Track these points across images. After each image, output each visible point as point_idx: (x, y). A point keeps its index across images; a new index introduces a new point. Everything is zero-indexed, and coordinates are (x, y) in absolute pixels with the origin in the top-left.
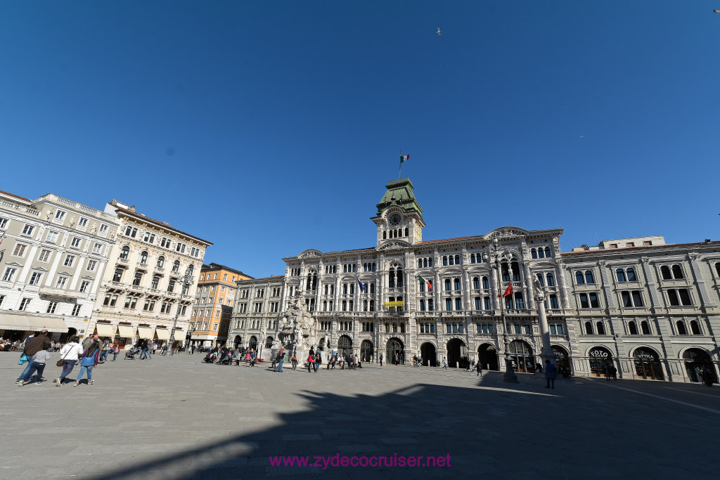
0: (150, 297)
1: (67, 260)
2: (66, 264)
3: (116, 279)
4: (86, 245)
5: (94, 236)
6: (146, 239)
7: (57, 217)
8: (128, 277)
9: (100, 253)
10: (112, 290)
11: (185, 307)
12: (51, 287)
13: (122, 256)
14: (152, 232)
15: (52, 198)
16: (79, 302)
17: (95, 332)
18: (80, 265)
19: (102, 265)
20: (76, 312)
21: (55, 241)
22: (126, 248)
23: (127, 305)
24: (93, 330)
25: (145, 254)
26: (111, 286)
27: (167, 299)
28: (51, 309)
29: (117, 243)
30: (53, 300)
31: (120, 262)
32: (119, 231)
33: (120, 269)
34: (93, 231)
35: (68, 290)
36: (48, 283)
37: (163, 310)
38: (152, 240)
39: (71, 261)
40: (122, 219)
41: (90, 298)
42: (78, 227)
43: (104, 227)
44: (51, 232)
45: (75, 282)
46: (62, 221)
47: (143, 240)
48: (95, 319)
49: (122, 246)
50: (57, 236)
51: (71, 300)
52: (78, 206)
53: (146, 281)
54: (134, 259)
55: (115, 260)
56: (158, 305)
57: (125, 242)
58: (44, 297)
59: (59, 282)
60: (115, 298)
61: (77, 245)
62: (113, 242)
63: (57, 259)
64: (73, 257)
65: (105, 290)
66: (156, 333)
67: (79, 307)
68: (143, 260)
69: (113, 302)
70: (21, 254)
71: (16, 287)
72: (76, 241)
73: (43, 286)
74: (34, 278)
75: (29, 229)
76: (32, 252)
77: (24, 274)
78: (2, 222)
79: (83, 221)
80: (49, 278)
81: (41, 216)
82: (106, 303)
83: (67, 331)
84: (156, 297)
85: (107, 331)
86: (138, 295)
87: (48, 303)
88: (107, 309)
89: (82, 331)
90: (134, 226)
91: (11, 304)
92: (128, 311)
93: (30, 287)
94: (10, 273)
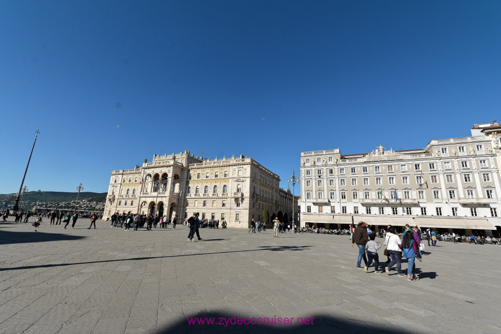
1: (466, 178)
2: (466, 181)
4: (473, 162)
7: (443, 152)
9: (487, 166)
12: (465, 198)
15: (434, 142)
16: (492, 206)
18: (477, 178)
19: (495, 174)
20: (494, 214)
21: (450, 168)
28: (474, 213)
29: (497, 154)
30: (472, 206)
32: (493, 146)
34: (472, 153)
35: (478, 198)
36: (462, 196)
39: (469, 178)
40: (490, 135)
41: (499, 203)
42: (460, 154)
43: (479, 147)
44: (445, 163)
45: (480, 192)
46: (447, 154)
50: (450, 164)
51: (485, 205)
52: (452, 141)
58: (464, 205)
59: (469, 194)
61: (466, 166)
62: (493, 155)
63: (459, 179)
64: (468, 175)
67: (495, 210)
70: (436, 181)
71: (444, 202)
72: (464, 164)
73: (459, 199)
74: (451, 194)
75: (432, 166)
76: (442, 179)
77: (444, 193)
78: (417, 166)
79: (462, 148)
80: (461, 192)
81: (434, 155)
83: (495, 229)
87: (469, 209)
91: (447, 212)
93: (452, 200)
94: (436, 193)
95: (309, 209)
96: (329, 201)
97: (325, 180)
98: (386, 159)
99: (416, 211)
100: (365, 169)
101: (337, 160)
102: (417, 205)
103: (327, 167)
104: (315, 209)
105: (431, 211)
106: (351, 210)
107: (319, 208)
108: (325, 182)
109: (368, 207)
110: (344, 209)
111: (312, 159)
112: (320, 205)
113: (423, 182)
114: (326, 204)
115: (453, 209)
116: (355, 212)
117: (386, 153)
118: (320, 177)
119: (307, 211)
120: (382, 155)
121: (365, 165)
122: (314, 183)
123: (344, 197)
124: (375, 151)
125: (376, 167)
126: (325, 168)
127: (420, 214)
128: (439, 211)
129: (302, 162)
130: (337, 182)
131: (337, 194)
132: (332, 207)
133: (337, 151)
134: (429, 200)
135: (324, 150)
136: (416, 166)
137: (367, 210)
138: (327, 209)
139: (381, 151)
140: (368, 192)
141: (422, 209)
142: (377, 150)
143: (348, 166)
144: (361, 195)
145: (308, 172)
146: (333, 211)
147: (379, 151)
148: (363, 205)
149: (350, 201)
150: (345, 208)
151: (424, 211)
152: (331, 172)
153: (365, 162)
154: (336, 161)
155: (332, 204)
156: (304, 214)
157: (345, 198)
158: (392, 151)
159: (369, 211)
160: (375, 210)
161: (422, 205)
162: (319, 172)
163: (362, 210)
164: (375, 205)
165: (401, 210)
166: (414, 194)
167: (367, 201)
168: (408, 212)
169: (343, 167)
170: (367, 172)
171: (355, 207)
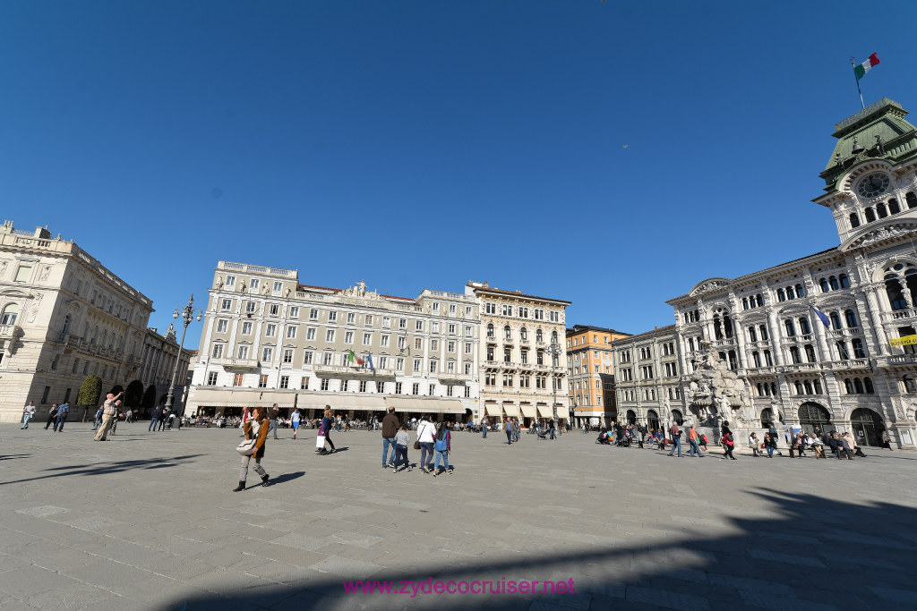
0: (523, 372)
2: (450, 350)
3: (490, 358)
4: (460, 327)
5: (463, 320)
6: (505, 313)
7: (434, 309)
8: (499, 354)
9: (471, 335)
10: (489, 370)
11: (559, 380)
12: (445, 372)
13: (490, 334)
14: (508, 304)
15: (427, 293)
16: (467, 383)
17: (486, 413)
18: (460, 347)
19: (476, 346)
20: (467, 394)
21: (438, 331)
22: (491, 326)
23: (505, 383)
24: (484, 410)
25: (507, 328)
26: (488, 365)
27: (540, 373)
28: (450, 393)
29: (482, 322)
30: (449, 384)
31: (489, 341)
32: (481, 311)
33: (491, 347)
34: (461, 315)
35: (456, 374)
36: (442, 370)
37: (538, 386)
38: (510, 313)
39: (453, 347)
40: (480, 298)
41: (474, 380)
42: (451, 315)
43: (469, 310)
44: (433, 323)
45: (459, 366)
46: (438, 312)
47: (502, 315)
48: (483, 400)
49: (486, 325)
50: (438, 326)
51: (461, 383)
52: (445, 295)
53: (516, 355)
54: (499, 334)
55: (484, 340)
56: (533, 380)
57: (488, 320)
58: (443, 382)
59: (449, 368)
60: (493, 377)
61: (453, 331)
62: (479, 322)
63: (443, 345)
64: (453, 343)
65: (484, 370)
66: (538, 411)
67: (469, 389)
68: (507, 336)
69: (493, 381)
70: (420, 347)
71: (423, 376)
72: (452, 328)
73: (439, 373)
74: (432, 366)
75: (419, 324)
76: (426, 344)
77: (425, 364)
78: (402, 322)
79: (452, 308)
80: (442, 365)
81: (424, 311)
82: (487, 383)
83: (465, 412)
84: (529, 372)
85: (495, 411)
86: (512, 371)
87: (446, 387)
88: (490, 388)
89: (476, 412)
90: (491, 302)
91: (424, 390)
92: (507, 389)
93: (431, 375)
94: (417, 363)
95: (213, 379)
96: (259, 365)
97: (259, 326)
98: (366, 304)
99: (390, 387)
100: (332, 315)
101: (290, 291)
102: (391, 379)
103: (268, 301)
104: (225, 379)
105: (407, 389)
106: (295, 383)
107: (236, 378)
108: (258, 328)
109: (325, 378)
110: (284, 382)
111: (239, 281)
112: (238, 371)
113: (405, 347)
114: (251, 370)
115: (430, 386)
116: (303, 387)
117: (368, 295)
118: (249, 316)
119: (206, 383)
120: (361, 297)
121: (334, 309)
122: (234, 327)
123: (288, 359)
124: (353, 288)
125: (350, 315)
126: (263, 301)
127: (393, 392)
128: (416, 387)
129: (217, 280)
130: (281, 330)
131: (278, 353)
132: (262, 376)
133: (293, 274)
134: (408, 373)
135: (268, 266)
137: (323, 384)
138: (251, 380)
139: (362, 291)
140: (330, 354)
141: (397, 384)
142: (356, 288)
143: (306, 305)
144: (318, 357)
145: (226, 304)
146: (262, 384)
147: (358, 290)
148: (318, 374)
149: (297, 366)
150: (288, 379)
151: (399, 386)
152: (274, 310)
153: (334, 303)
154: (287, 291)
155: (264, 371)
156: (199, 387)
157: (290, 361)
158: (375, 294)
159: (325, 386)
160: (335, 384)
161: (398, 380)
162: (251, 306)
163: (315, 383)
164: (336, 376)
165: (371, 386)
166: (391, 362)
167: (326, 369)
168: (380, 388)
169: (297, 304)
170: (336, 321)
171: (304, 378)
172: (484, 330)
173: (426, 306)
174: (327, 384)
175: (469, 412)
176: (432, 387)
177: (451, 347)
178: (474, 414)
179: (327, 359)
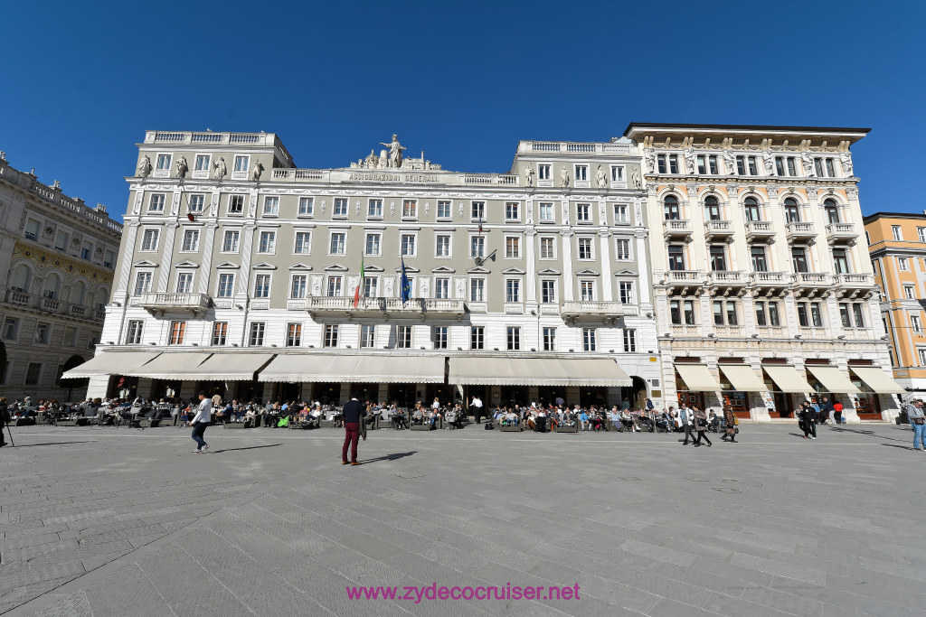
0: (763, 292)
1: (582, 249)
2: (582, 256)
3: (677, 266)
4: (601, 209)
5: (606, 192)
6: (702, 170)
7: (541, 177)
8: (698, 257)
9: (628, 220)
10: (677, 291)
11: (857, 306)
12: (575, 301)
13: (671, 216)
14: (707, 150)
15: (524, 147)
16: (629, 323)
17: (680, 383)
18: (604, 250)
19: (640, 242)
20: (629, 344)
21: (553, 219)
22: (671, 201)
23: (718, 319)
24: (673, 378)
25: (711, 201)
26: (673, 280)
27: (805, 293)
28: (589, 344)
29: (651, 192)
30: (586, 324)
31: (670, 229)
32: (645, 169)
33: (677, 243)
34: (602, 182)
35: (601, 303)
36: (569, 296)
37: (803, 321)
38: (714, 168)
39: (588, 249)
40: (641, 145)
41: (643, 314)
42: (576, 184)
43: (617, 172)
44: (542, 205)
45: (607, 288)
46: (550, 182)
47: (697, 172)
48: (669, 356)
49: (661, 197)
50: (552, 209)
51: (615, 321)
52: (564, 148)
53: (739, 257)
54: (694, 217)
55: (658, 228)
56: (788, 309)
57: (664, 187)
58: (572, 320)
59: (584, 292)
60: (688, 307)
61: (586, 217)
62: (642, 194)
63: (566, 249)
64: (588, 240)
65: (664, 293)
67: (632, 335)
68: (713, 217)
69: (690, 317)
70: (516, 253)
71: (528, 310)
72: (582, 210)
73: (562, 303)
74: (547, 290)
75: (512, 210)
76: (529, 247)
77: (530, 287)
78: (477, 208)
79: (581, 171)
80: (567, 286)
81: (520, 181)
82: (676, 319)
83: (630, 383)
84: (777, 292)
85: (701, 379)
86: (735, 291)
87: (580, 330)
88: (684, 331)
89: (656, 383)
90: (668, 150)
91: (531, 339)
92: (726, 332)
93: (545, 307)
94: (513, 288)
95: (135, 330)
96: (211, 304)
97: (210, 233)
98: (402, 179)
99: (459, 337)
100: (340, 205)
101: (261, 168)
102: (462, 318)
103: (223, 190)
104: (155, 331)
105: (495, 338)
106: (275, 336)
107: (172, 332)
108: (207, 241)
109: (330, 322)
110: (257, 332)
112: (175, 316)
113: (485, 255)
114: (194, 314)
115: (546, 330)
116: (290, 343)
117: (407, 164)
118: (191, 217)
119: (123, 341)
120: (394, 169)
121: (343, 193)
122: (169, 240)
123: (261, 291)
124: (378, 154)
125: (372, 202)
126: (216, 191)
127: (466, 345)
128: (513, 337)
129: (142, 162)
130: (247, 240)
131: (242, 281)
132: (216, 325)
133: (270, 139)
134: (495, 307)
135: (226, 131)
136: (475, 206)
137: (328, 336)
138: (197, 332)
140: (339, 278)
141: (474, 331)
142: (383, 154)
143: (291, 192)
144: (316, 284)
145: (157, 201)
146: (218, 337)
147: (388, 157)
148: (315, 316)
149: (279, 304)
150: (262, 328)
151: (477, 337)
152: (237, 205)
153: (343, 183)
154: (256, 169)
155: (220, 315)
156: (112, 348)
157: (266, 295)
158: (422, 160)
159: (330, 339)
160: (349, 334)
161: (476, 320)
162: (196, 201)
163: (312, 333)
164: (351, 317)
165: (421, 334)
166: (459, 288)
167: (330, 305)
168: (439, 341)
169: (274, 191)
170: (347, 215)
171: (291, 326)
172: (656, 209)
173: (523, 172)
174: (335, 335)
175: (639, 383)
176: (548, 335)
177: (584, 251)
178: (650, 388)
179: (333, 286)
